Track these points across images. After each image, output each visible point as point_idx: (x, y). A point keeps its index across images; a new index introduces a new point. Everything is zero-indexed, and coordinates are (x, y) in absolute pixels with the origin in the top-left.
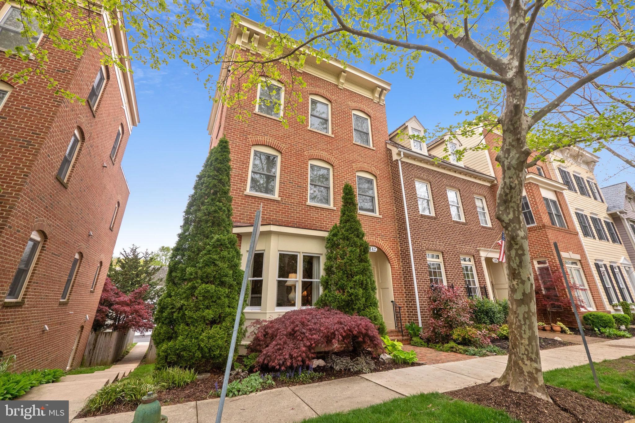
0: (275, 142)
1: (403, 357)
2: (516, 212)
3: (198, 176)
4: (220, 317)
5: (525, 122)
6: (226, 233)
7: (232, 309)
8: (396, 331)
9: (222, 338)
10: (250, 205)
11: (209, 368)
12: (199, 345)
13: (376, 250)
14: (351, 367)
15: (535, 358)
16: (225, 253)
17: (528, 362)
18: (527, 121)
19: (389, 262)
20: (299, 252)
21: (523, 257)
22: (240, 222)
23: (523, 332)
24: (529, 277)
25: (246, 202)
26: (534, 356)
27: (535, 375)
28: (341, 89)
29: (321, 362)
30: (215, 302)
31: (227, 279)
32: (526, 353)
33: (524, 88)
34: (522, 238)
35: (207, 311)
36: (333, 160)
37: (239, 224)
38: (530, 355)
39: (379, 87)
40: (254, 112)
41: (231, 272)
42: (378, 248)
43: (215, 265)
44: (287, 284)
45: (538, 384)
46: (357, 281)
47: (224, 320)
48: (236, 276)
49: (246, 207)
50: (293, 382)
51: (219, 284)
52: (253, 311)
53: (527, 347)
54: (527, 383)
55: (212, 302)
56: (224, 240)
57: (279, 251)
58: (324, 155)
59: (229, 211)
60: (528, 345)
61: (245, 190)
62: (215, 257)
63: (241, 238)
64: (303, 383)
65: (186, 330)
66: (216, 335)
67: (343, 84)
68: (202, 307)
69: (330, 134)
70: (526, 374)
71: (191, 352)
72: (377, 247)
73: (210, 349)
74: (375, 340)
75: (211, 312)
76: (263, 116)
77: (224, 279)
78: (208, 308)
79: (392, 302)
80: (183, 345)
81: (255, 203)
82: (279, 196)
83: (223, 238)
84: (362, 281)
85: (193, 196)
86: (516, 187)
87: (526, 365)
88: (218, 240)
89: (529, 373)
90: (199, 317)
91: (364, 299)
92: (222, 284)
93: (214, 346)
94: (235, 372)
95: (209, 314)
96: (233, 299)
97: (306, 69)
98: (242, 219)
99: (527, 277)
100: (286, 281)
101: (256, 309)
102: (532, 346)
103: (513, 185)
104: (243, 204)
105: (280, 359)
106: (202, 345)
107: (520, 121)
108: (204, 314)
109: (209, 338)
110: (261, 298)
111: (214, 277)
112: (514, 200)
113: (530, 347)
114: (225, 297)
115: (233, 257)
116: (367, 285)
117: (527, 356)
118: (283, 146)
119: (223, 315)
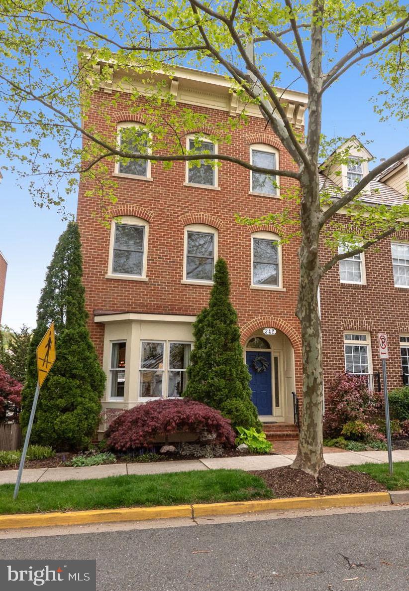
0: (140, 209)
1: (254, 446)
2: (308, 311)
3: (48, 268)
4: (72, 404)
5: (316, 219)
6: (77, 327)
7: (83, 399)
8: (293, 426)
9: (73, 423)
10: (112, 290)
11: (67, 448)
12: (54, 428)
13: (275, 332)
14: (195, 452)
15: (311, 442)
16: (74, 347)
17: (305, 445)
18: (318, 218)
19: (293, 346)
20: (165, 341)
21: (310, 354)
22: (102, 310)
23: (305, 420)
24: (313, 372)
25: (108, 287)
26: (310, 440)
27: (309, 456)
28: (234, 117)
29: (171, 448)
30: (67, 392)
31: (77, 371)
32: (305, 437)
33: (311, 184)
34: (310, 336)
35: (60, 400)
36: (218, 221)
37: (101, 312)
38: (308, 439)
39: (292, 103)
40: (113, 175)
41: (82, 365)
42: (277, 330)
43: (66, 359)
44: (157, 373)
45: (310, 463)
46: (219, 372)
47: (76, 409)
48: (88, 369)
49: (108, 292)
50: (133, 461)
51: (69, 377)
52: (118, 401)
53: (306, 432)
54: (303, 461)
55: (65, 392)
56: (74, 334)
57: (141, 340)
58: (206, 216)
59: (79, 303)
60: (307, 431)
61: (107, 273)
62: (65, 351)
63: (104, 327)
64: (142, 462)
65: (43, 416)
66: (68, 420)
67: (235, 109)
68: (56, 396)
69: (216, 186)
70: (303, 455)
71: (48, 434)
72: (275, 329)
73: (64, 432)
74: (220, 429)
75: (63, 401)
76: (124, 178)
77: (74, 372)
78: (61, 397)
79: (293, 393)
80: (41, 428)
81: (118, 287)
82: (147, 276)
83: (73, 332)
84: (225, 371)
85: (44, 289)
86: (306, 285)
87: (304, 447)
88: (67, 335)
89: (305, 454)
90: (53, 405)
91: (226, 391)
92: (73, 376)
93: (67, 429)
94: (89, 452)
95: (62, 402)
96: (85, 389)
97: (182, 97)
98: (105, 306)
99: (311, 371)
100: (156, 371)
101: (119, 399)
102: (310, 432)
103: (304, 285)
104: (104, 289)
105: (123, 442)
106: (56, 428)
107: (309, 219)
108: (57, 403)
109: (62, 423)
110: (123, 388)
111: (65, 370)
112: (306, 298)
113: (308, 432)
114: (76, 388)
115: (84, 350)
116: (231, 375)
117: (305, 440)
118: (151, 214)
119: (75, 404)
